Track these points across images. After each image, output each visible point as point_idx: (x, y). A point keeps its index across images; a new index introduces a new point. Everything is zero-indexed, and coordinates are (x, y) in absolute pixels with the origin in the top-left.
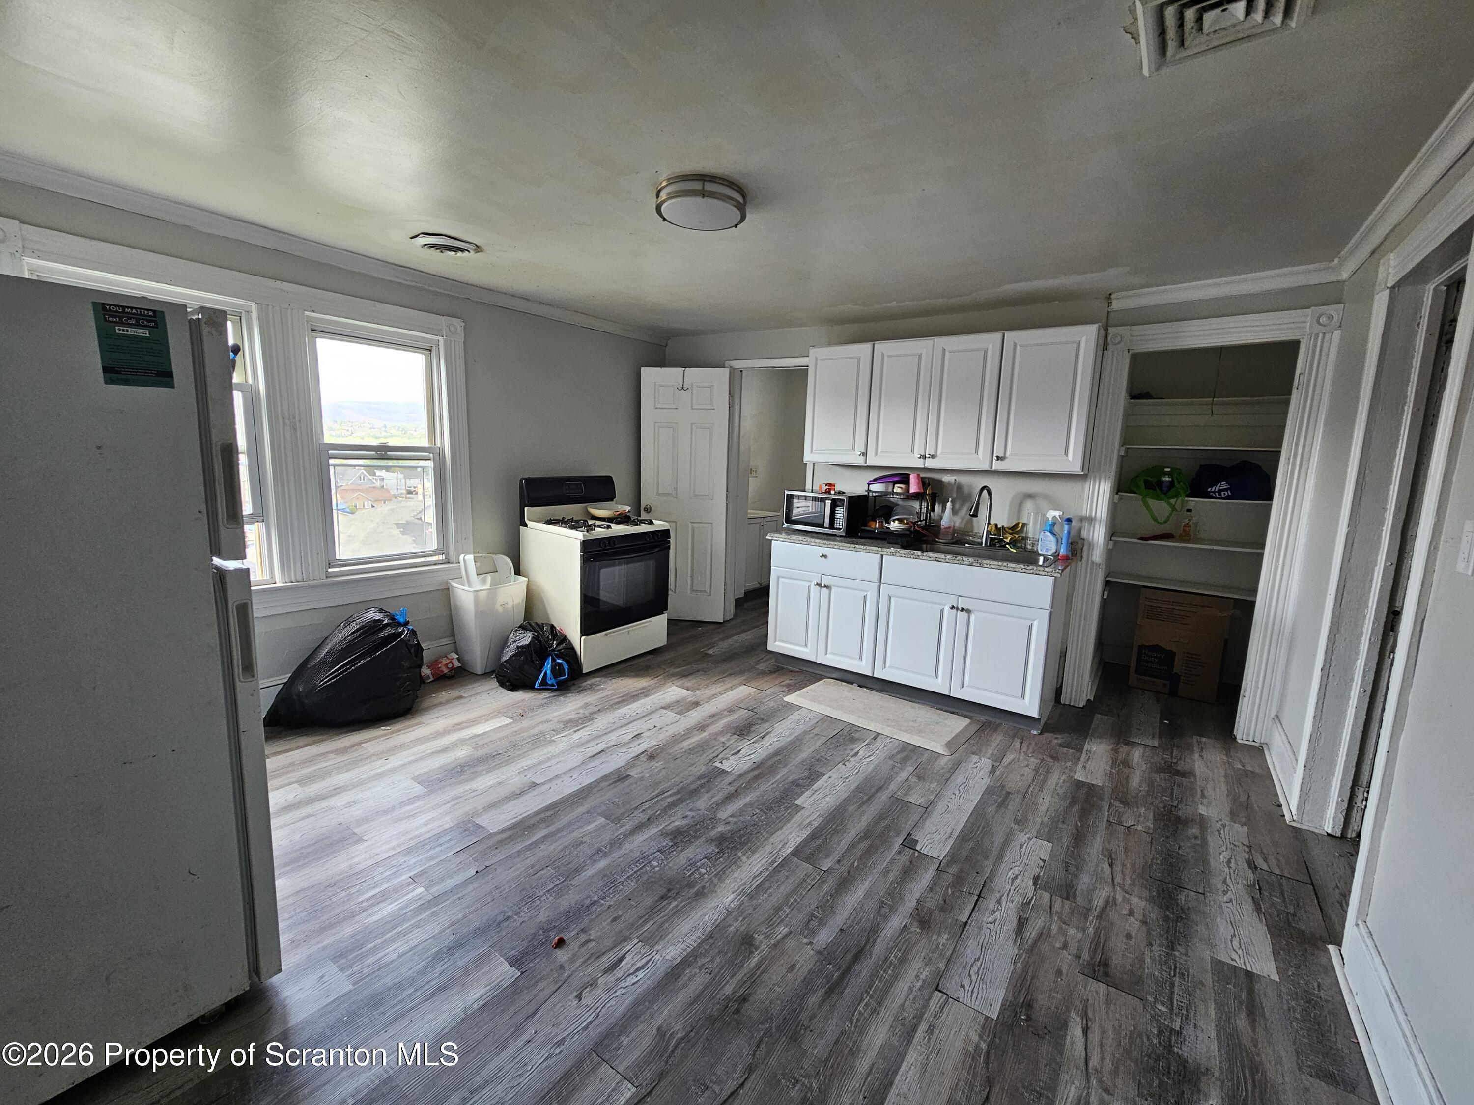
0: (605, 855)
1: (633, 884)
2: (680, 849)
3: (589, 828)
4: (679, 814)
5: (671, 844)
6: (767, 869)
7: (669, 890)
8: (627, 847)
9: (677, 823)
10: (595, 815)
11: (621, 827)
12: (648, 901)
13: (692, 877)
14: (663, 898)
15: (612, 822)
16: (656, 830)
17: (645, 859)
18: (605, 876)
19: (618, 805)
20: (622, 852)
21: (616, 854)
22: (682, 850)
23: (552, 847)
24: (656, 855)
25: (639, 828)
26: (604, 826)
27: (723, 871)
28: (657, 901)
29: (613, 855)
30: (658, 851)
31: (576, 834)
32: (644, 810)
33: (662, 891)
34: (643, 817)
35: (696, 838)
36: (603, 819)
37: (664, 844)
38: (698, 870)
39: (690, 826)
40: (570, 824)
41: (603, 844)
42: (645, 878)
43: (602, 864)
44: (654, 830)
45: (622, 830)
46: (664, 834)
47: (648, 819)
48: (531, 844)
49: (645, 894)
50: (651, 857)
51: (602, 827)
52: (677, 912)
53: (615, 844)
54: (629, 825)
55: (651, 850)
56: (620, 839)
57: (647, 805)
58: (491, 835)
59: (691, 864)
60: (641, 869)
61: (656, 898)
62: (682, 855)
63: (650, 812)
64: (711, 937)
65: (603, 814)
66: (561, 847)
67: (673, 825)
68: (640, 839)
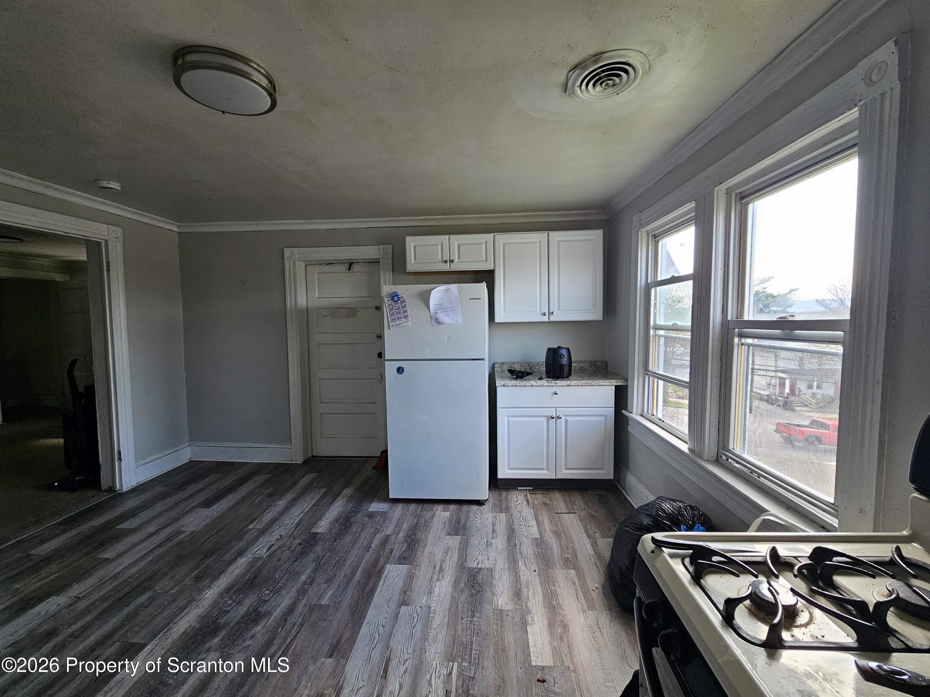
0: (305, 583)
1: (277, 576)
2: (251, 609)
3: (329, 593)
4: (259, 636)
5: (260, 609)
6: (175, 623)
7: (252, 583)
8: (293, 593)
9: (259, 627)
10: (332, 604)
11: (306, 604)
12: (264, 573)
13: (237, 595)
14: (255, 578)
15: (315, 605)
16: (275, 614)
17: (276, 592)
18: (298, 573)
19: (319, 620)
20: (294, 590)
21: (298, 586)
22: (249, 608)
23: (343, 573)
24: (269, 597)
25: (291, 610)
26: (319, 599)
27: (213, 608)
28: (258, 575)
29: (299, 585)
30: (268, 601)
31: (335, 586)
32: (294, 625)
33: (256, 581)
34: (292, 620)
35: (238, 623)
36: (323, 603)
37: (265, 607)
38: (234, 601)
39: (247, 630)
40: (345, 589)
41: (311, 589)
42: (271, 583)
43: (303, 578)
44: (278, 613)
45: (303, 603)
46: (268, 614)
47: (286, 620)
48: (357, 569)
49: (267, 575)
50: (271, 595)
51: (321, 596)
52: (244, 575)
53: (302, 592)
54: (301, 606)
55: (273, 599)
56: (301, 596)
57: (294, 632)
58: (386, 563)
59: (240, 603)
60: (276, 586)
61: (259, 577)
62: (248, 605)
63: (287, 627)
64: (221, 573)
65: (326, 607)
66: (338, 575)
67: (263, 624)
68: (286, 601)
